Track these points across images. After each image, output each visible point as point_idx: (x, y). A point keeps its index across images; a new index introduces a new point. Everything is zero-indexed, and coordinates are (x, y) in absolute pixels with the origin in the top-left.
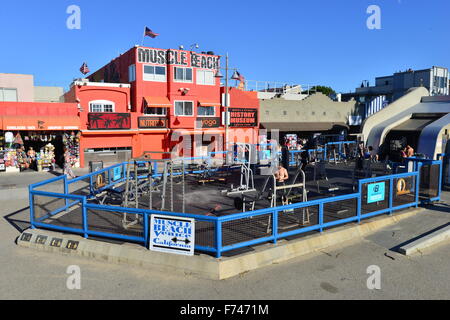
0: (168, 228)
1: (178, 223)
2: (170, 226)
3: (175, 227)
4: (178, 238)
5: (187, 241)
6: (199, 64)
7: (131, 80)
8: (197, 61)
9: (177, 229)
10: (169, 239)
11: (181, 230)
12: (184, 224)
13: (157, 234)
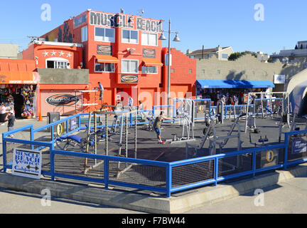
0: (25, 158)
1: (31, 155)
2: (26, 156)
3: (29, 158)
4: (31, 166)
5: (37, 168)
6: (144, 27)
7: (83, 40)
8: (142, 24)
9: (31, 159)
10: (25, 166)
11: (33, 160)
12: (35, 155)
13: (17, 163)
